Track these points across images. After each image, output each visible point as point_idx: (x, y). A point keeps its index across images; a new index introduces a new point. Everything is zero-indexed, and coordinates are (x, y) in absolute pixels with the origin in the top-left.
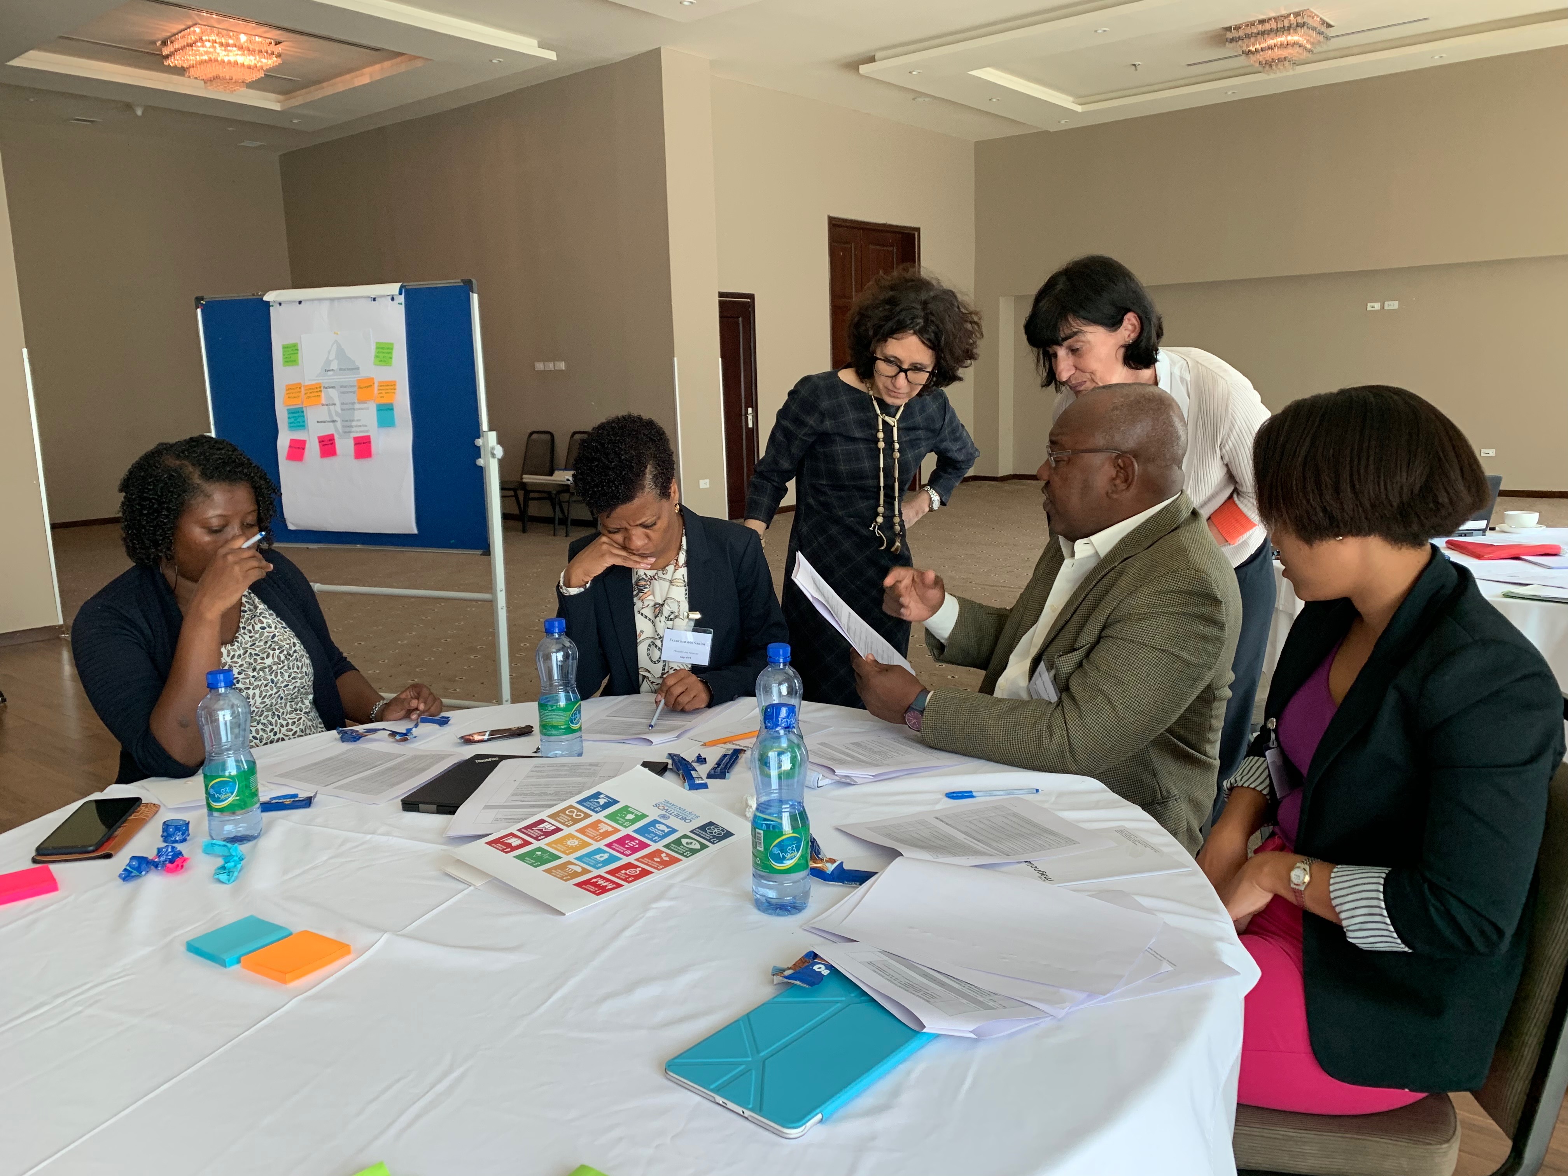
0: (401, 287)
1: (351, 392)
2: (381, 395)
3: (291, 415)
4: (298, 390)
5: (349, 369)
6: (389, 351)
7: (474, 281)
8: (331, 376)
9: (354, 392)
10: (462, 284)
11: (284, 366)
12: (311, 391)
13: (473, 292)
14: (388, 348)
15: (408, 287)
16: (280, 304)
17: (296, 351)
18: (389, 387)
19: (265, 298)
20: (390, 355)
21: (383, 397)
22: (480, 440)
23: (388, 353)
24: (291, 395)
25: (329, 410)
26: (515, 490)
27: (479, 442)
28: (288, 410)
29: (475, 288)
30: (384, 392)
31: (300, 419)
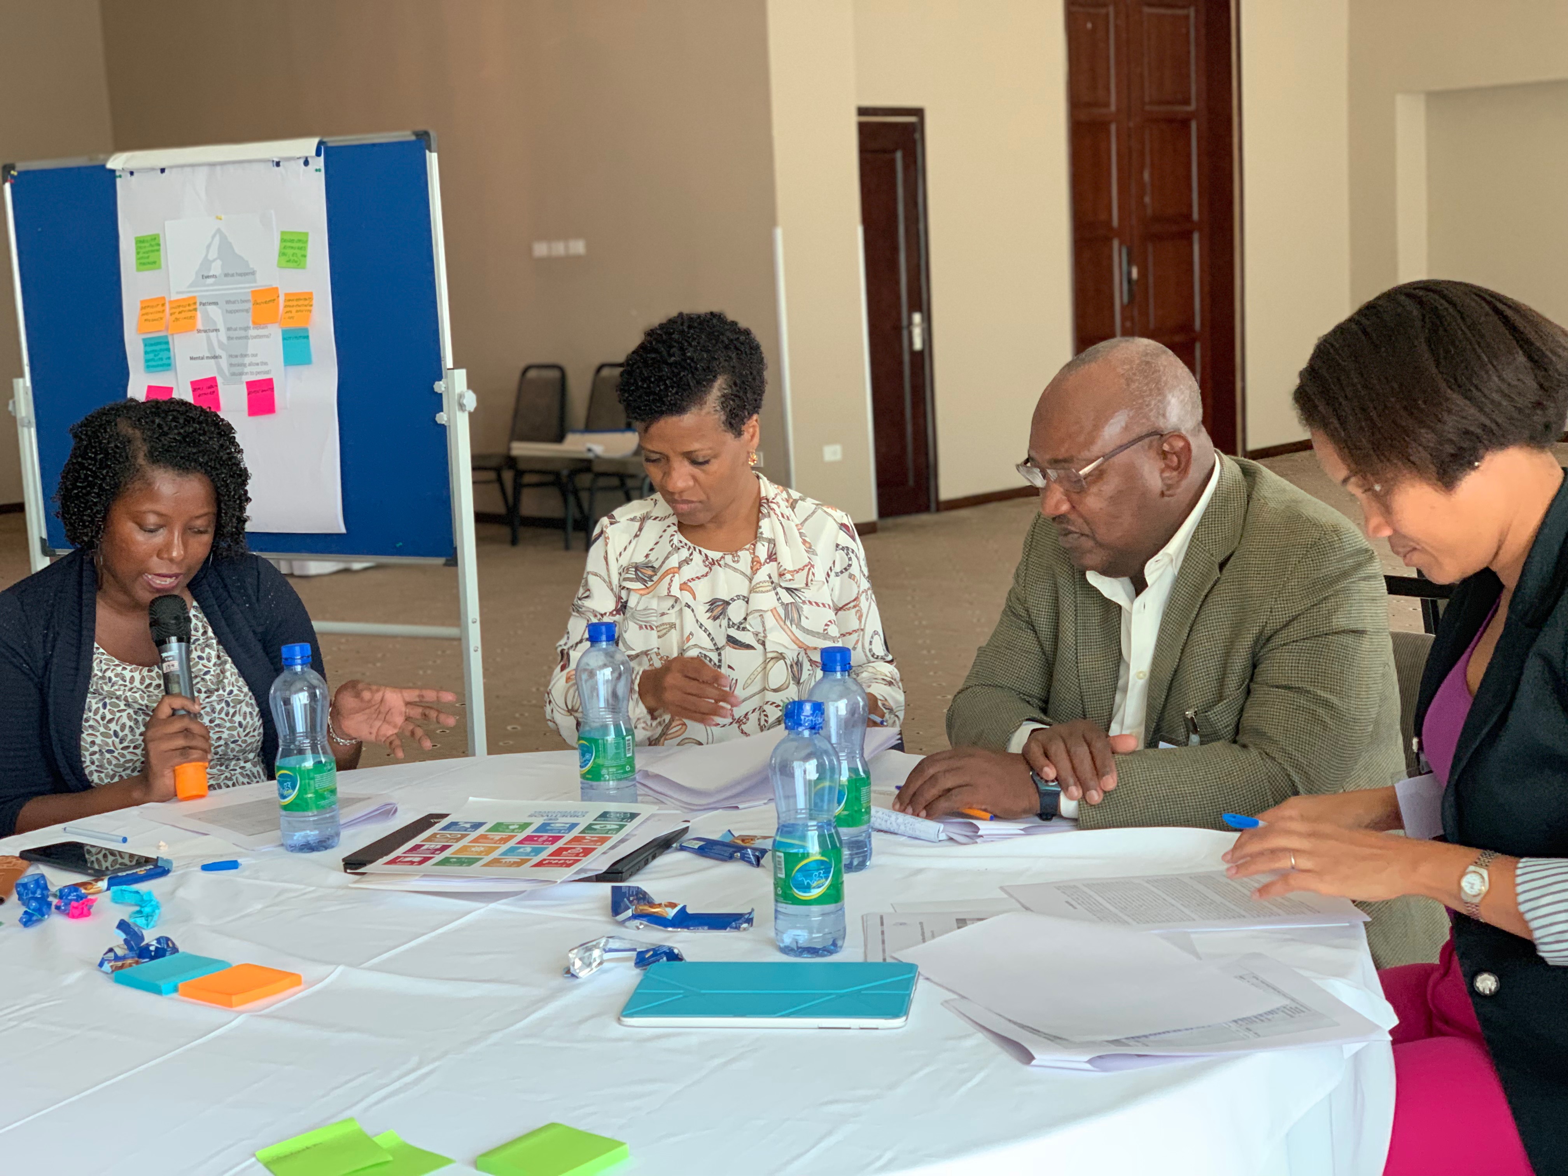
0: (320, 143)
1: (242, 311)
2: (290, 315)
3: (149, 349)
4: (160, 308)
5: (241, 275)
6: (300, 245)
7: (433, 134)
8: (212, 285)
9: (247, 311)
10: (413, 138)
11: (138, 270)
12: (181, 309)
13: (430, 151)
14: (299, 241)
15: (330, 144)
16: (132, 173)
17: (156, 248)
18: (303, 301)
19: (109, 166)
20: (303, 252)
21: (292, 317)
22: (441, 383)
23: (300, 248)
24: (149, 317)
25: (209, 339)
26: (498, 470)
27: (440, 386)
28: (144, 340)
29: (434, 145)
30: (294, 309)
31: (163, 355)
